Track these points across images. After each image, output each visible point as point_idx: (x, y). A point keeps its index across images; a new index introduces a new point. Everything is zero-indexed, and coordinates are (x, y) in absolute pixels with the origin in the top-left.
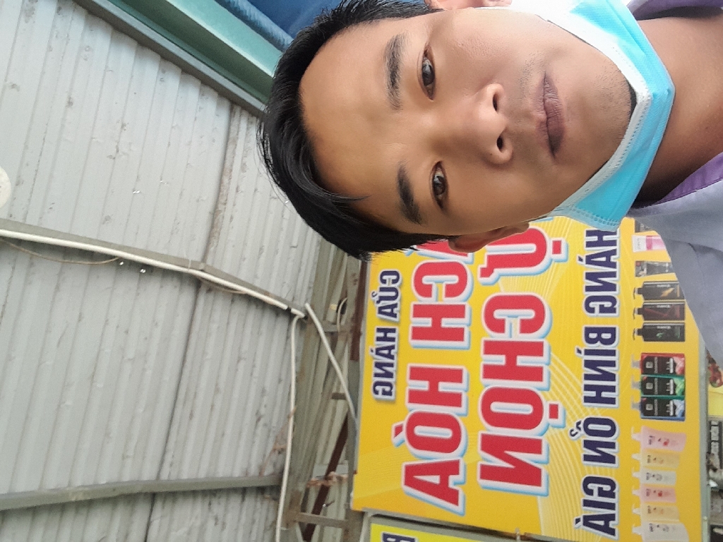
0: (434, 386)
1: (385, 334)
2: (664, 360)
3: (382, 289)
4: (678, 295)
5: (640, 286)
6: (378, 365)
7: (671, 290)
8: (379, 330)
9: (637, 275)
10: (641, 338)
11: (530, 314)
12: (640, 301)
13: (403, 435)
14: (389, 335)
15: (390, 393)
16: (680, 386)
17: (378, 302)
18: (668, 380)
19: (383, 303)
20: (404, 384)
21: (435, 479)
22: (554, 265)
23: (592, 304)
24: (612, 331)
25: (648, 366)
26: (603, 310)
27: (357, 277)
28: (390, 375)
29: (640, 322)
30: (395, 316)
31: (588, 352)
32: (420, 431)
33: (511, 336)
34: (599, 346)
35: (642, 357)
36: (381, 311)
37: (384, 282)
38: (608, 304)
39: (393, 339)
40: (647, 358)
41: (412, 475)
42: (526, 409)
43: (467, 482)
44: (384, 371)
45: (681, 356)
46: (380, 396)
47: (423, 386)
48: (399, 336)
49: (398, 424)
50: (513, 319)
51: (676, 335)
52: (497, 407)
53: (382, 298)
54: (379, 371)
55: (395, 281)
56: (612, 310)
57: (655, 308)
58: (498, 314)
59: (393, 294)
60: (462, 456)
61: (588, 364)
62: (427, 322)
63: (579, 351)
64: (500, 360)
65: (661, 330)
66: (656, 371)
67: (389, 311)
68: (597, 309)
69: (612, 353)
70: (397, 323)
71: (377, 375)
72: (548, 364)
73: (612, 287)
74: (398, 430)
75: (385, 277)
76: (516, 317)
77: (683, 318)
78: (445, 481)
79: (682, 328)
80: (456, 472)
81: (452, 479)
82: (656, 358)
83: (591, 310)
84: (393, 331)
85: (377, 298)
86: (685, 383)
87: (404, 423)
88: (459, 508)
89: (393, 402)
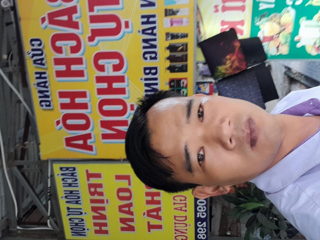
0: (73, 100)
1: (40, 75)
2: (178, 81)
3: (33, 50)
4: (185, 50)
5: (168, 45)
6: (40, 92)
7: (181, 47)
8: (36, 73)
9: (166, 40)
11: (116, 61)
12: (168, 53)
13: (61, 125)
14: (43, 76)
15: (49, 106)
17: (32, 57)
18: (180, 90)
19: (35, 58)
20: (57, 101)
21: (81, 142)
22: (126, 35)
23: (146, 56)
24: (156, 68)
25: (172, 84)
26: (151, 58)
28: (48, 97)
29: (168, 64)
30: (44, 65)
31: (146, 79)
32: (69, 122)
33: (108, 73)
34: (150, 76)
36: (35, 62)
37: (33, 45)
38: (153, 55)
39: (45, 78)
40: (172, 81)
41: (69, 142)
42: (120, 107)
43: (96, 141)
44: (44, 95)
45: (186, 79)
46: (44, 107)
47: (67, 100)
48: (49, 76)
49: (58, 120)
50: (108, 64)
51: (184, 69)
52: (105, 108)
53: (34, 55)
54: (41, 95)
55: (40, 45)
56: (155, 58)
57: (174, 56)
58: (101, 62)
59: (40, 52)
60: (92, 130)
61: (146, 85)
62: (63, 68)
63: (141, 79)
64: (104, 85)
65: (178, 67)
66: (175, 86)
67: (40, 62)
68: (149, 58)
69: (156, 79)
70: (46, 69)
71: (40, 97)
72: (128, 86)
73: (155, 47)
74: (58, 123)
75: (33, 43)
76: (110, 63)
77: (186, 60)
78: (85, 142)
79: (186, 66)
80: (90, 138)
81: (89, 141)
82: (175, 81)
83: (146, 59)
84: (45, 73)
85: (31, 55)
86: (187, 91)
87: (60, 119)
88: (94, 152)
89: (52, 110)
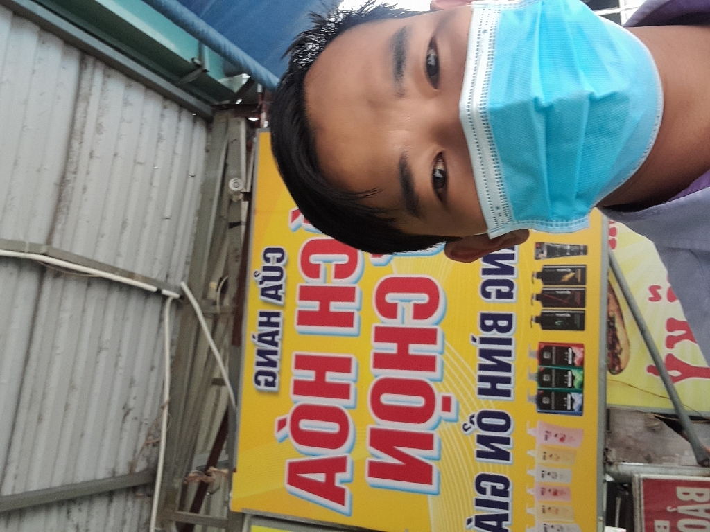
0: (320, 376)
1: (269, 318)
2: (562, 349)
3: (266, 269)
4: (579, 280)
5: (540, 270)
6: (261, 353)
7: (572, 274)
8: (262, 314)
9: (537, 258)
10: (538, 326)
11: (423, 298)
12: (539, 286)
13: (287, 429)
14: (273, 320)
15: (272, 384)
16: (578, 378)
17: (261, 283)
18: (566, 372)
19: (267, 284)
20: (289, 374)
21: (320, 477)
23: (488, 289)
24: (509, 318)
25: (546, 356)
26: (500, 295)
27: (240, 252)
28: (273, 364)
29: (538, 308)
30: (279, 298)
31: (483, 341)
32: (306, 425)
33: (403, 323)
34: (494, 334)
35: (540, 346)
36: (264, 292)
37: (267, 260)
38: (505, 289)
39: (277, 325)
40: (545, 348)
41: (296, 474)
42: (418, 401)
43: (354, 480)
44: (267, 360)
45: (581, 346)
46: (262, 387)
47: (309, 375)
48: (283, 321)
49: (282, 417)
50: (406, 302)
51: (576, 323)
52: (387, 399)
53: (265, 278)
54: (262, 360)
55: (279, 260)
56: (509, 295)
57: (554, 293)
58: (390, 298)
59: (277, 274)
60: (350, 451)
61: (484, 353)
62: (314, 306)
63: (474, 340)
64: (391, 348)
65: (561, 318)
66: (554, 362)
67: (273, 293)
68: (494, 295)
69: (508, 342)
70: (282, 307)
71: (259, 364)
72: (442, 353)
73: (510, 270)
74: (282, 424)
75: (269, 255)
76: (409, 301)
77: (583, 304)
78: (330, 479)
79: (582, 316)
80: (343, 470)
81: (339, 477)
82: (554, 348)
83: (487, 295)
84: (277, 315)
85: (259, 278)
86: (583, 376)
87: (288, 417)
88: (345, 509)
89: (276, 393)
